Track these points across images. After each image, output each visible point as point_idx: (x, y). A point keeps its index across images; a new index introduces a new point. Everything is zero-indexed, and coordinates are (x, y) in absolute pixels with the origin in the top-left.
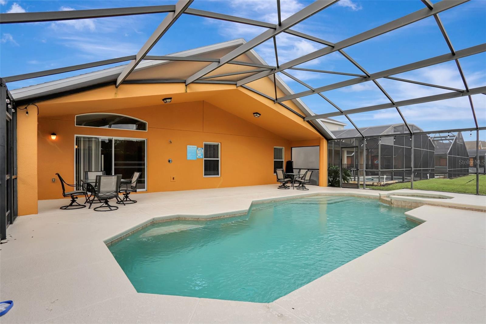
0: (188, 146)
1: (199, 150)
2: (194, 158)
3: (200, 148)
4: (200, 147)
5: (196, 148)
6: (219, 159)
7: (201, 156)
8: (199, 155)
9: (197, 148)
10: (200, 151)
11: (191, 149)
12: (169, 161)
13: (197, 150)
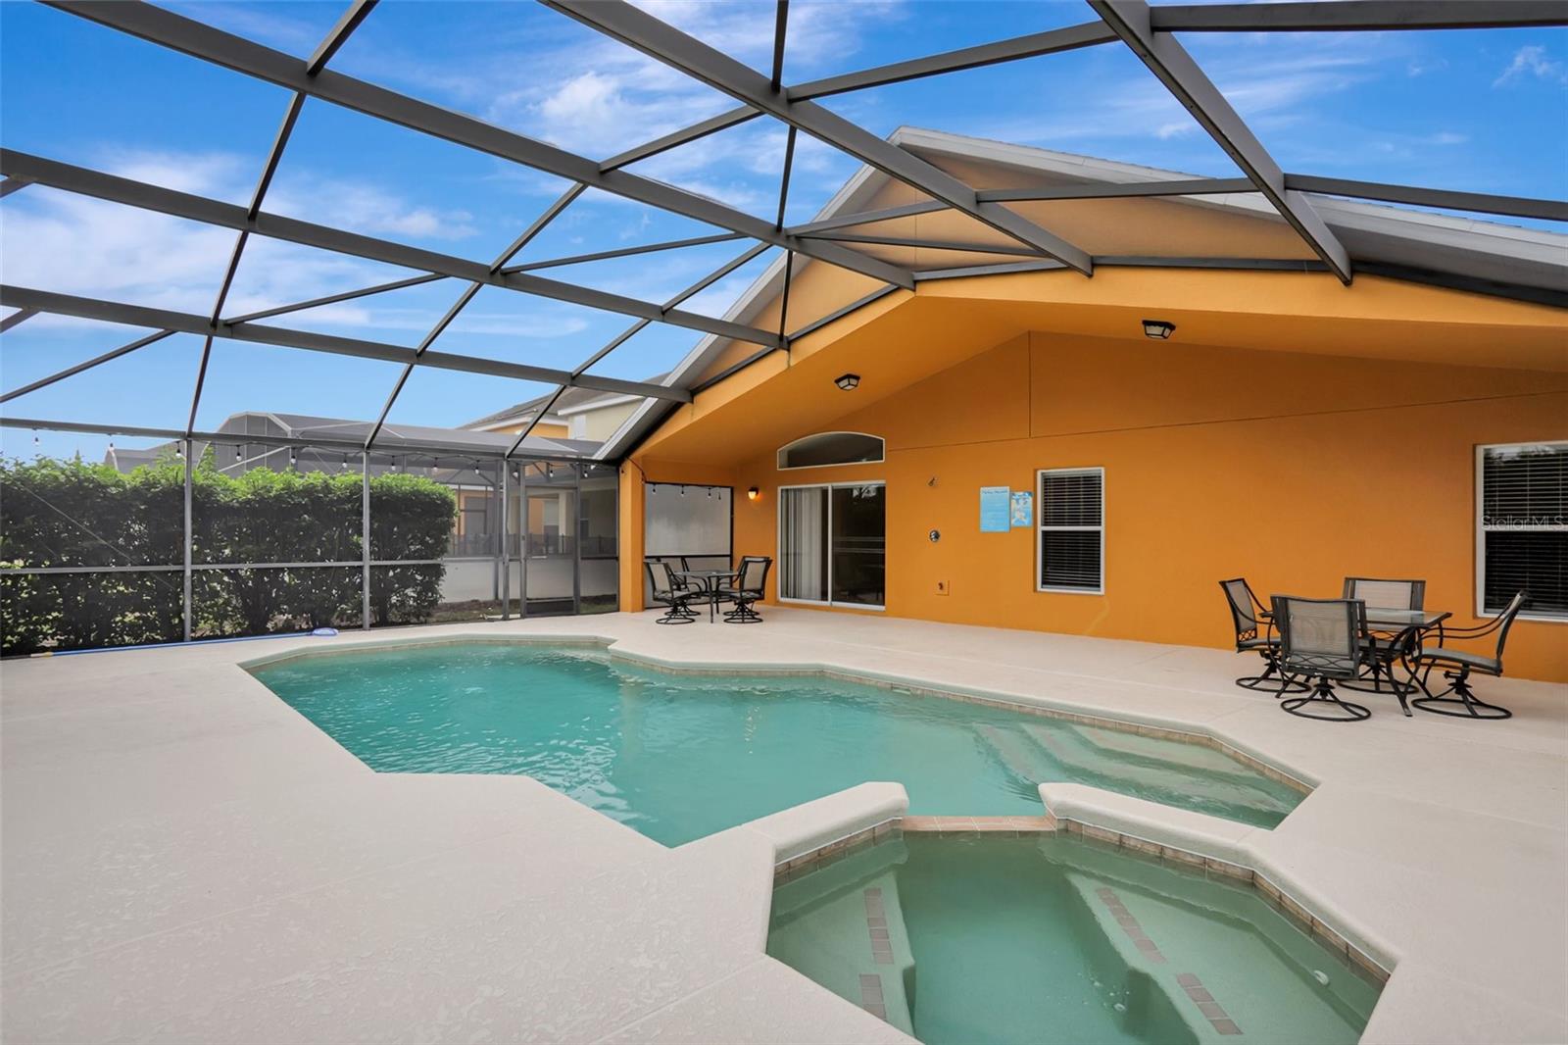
0: (982, 489)
1: (1017, 500)
2: (1003, 528)
3: (1021, 493)
4: (1021, 491)
5: (1008, 494)
6: (1102, 528)
7: (1025, 518)
8: (1017, 515)
9: (1012, 494)
10: (1021, 502)
11: (992, 496)
12: (937, 536)
13: (1011, 498)
